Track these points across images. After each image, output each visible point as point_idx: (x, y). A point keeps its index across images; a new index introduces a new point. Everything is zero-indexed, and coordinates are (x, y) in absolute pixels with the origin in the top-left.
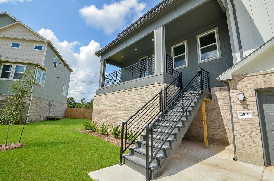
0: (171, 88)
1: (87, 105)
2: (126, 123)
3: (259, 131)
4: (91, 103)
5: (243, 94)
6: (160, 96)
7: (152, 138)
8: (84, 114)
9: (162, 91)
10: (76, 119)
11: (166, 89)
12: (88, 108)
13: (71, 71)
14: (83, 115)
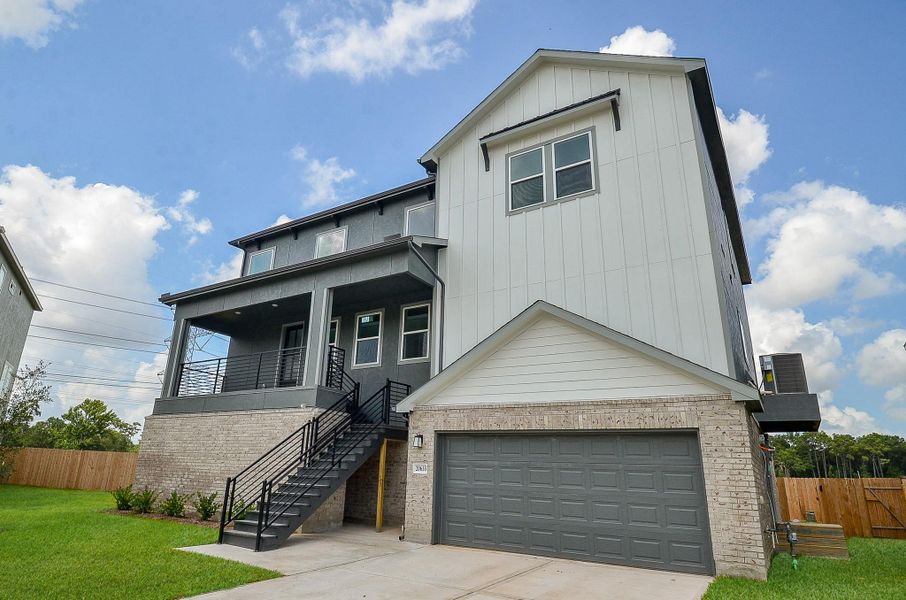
0: (331, 416)
1: (45, 434)
2: (235, 480)
3: (431, 493)
4: (67, 422)
5: (421, 437)
6: (304, 433)
7: (267, 514)
8: (72, 470)
9: (308, 424)
10: (39, 489)
11: (316, 420)
12: (51, 445)
13: (34, 305)
14: (67, 474)
